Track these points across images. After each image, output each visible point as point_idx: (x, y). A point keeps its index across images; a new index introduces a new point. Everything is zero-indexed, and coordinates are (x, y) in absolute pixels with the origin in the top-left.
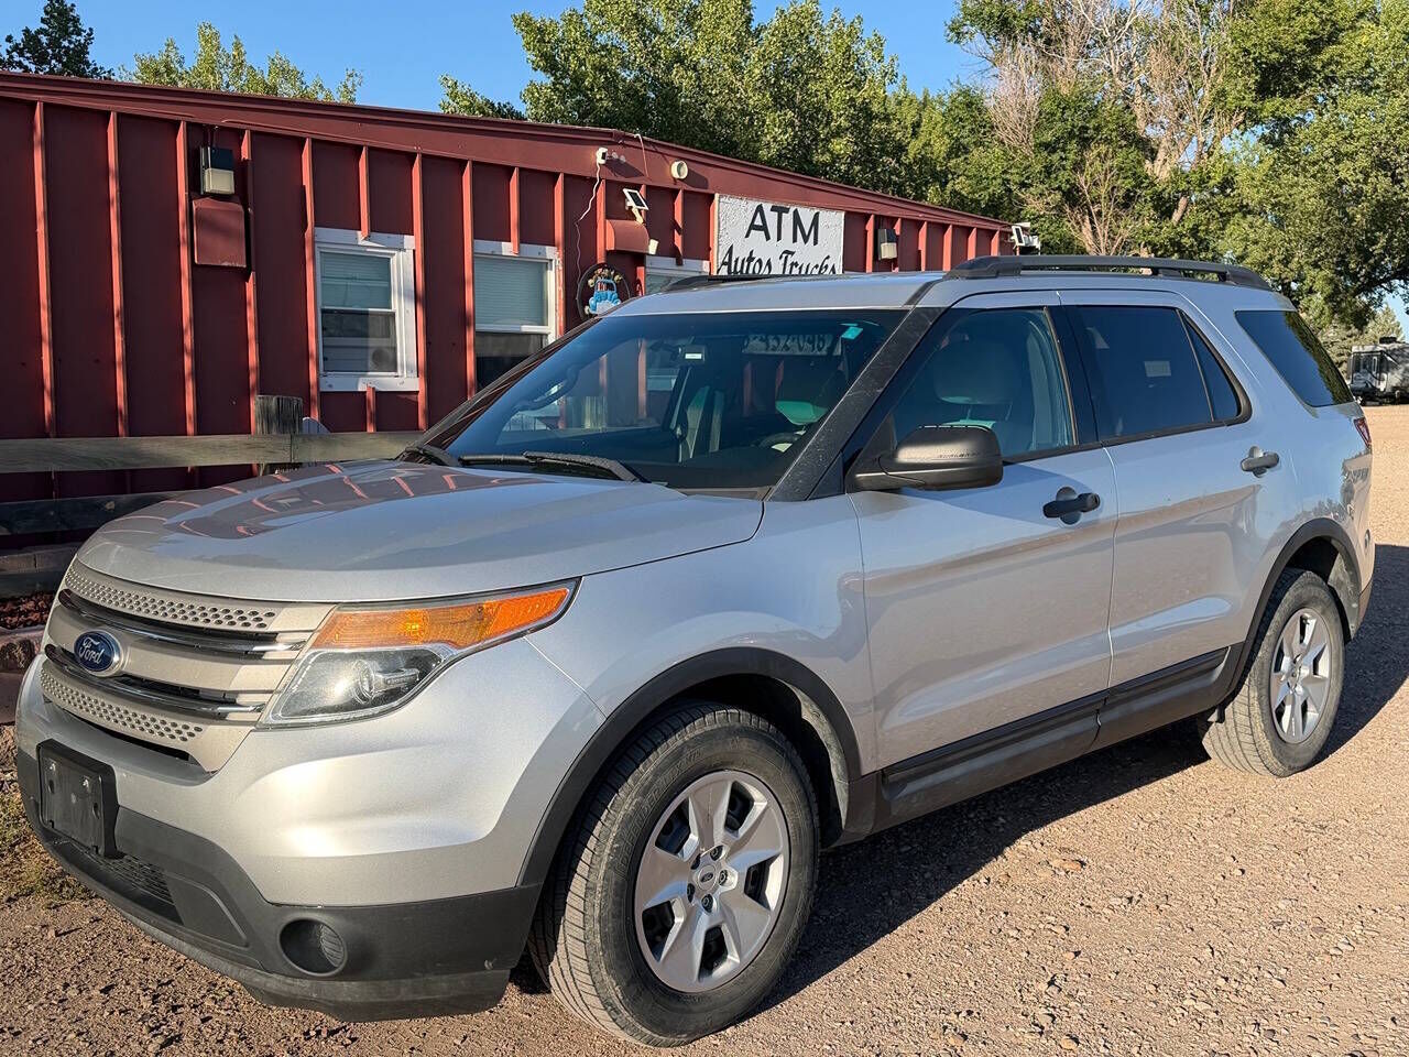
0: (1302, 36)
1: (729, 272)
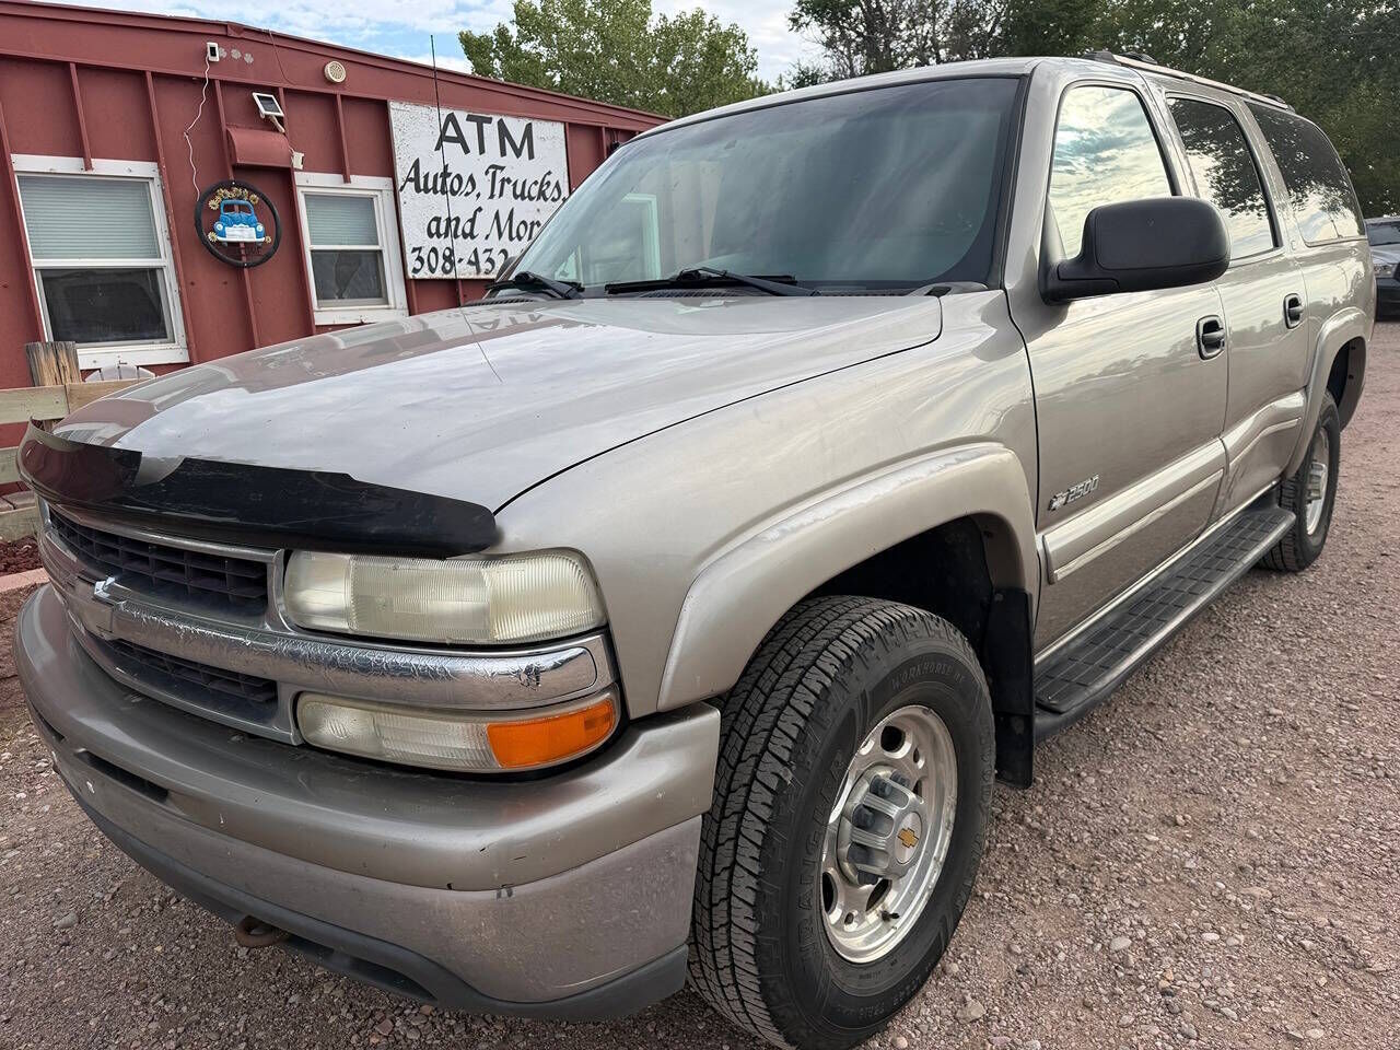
1: (418, 190)
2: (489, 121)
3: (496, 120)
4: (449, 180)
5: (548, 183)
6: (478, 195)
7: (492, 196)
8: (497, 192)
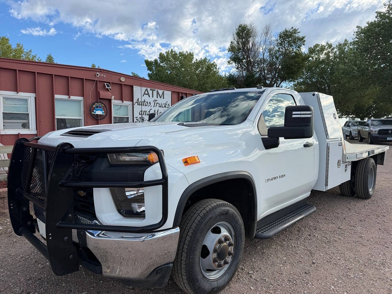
1: (138, 105)
2: (155, 90)
3: (156, 90)
4: (145, 103)
5: (167, 104)
6: (151, 106)
7: (154, 107)
8: (155, 106)
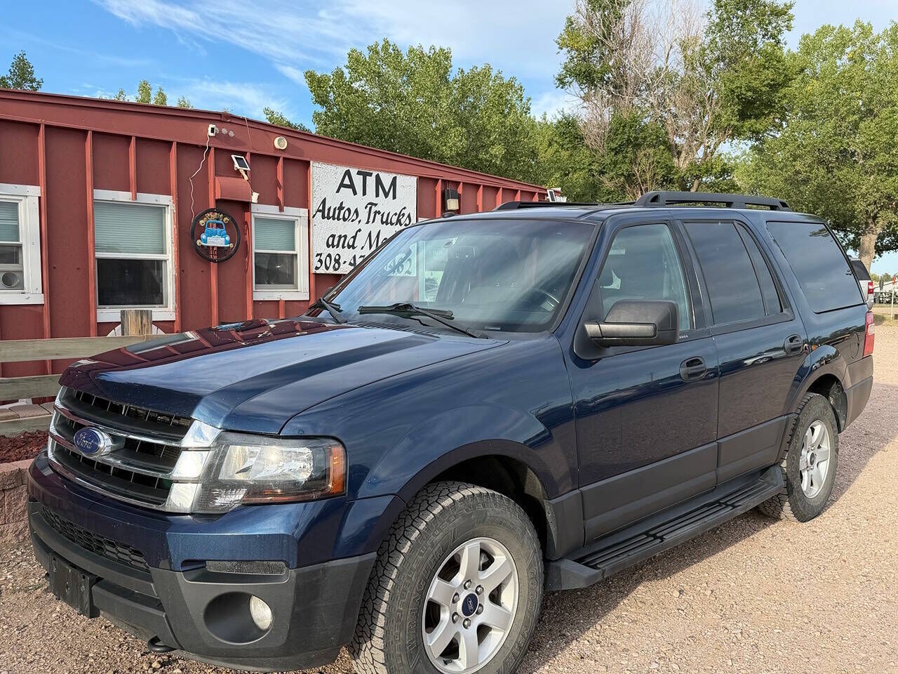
0: (766, 83)
1: (323, 217)
2: (370, 175)
3: (375, 174)
4: (342, 212)
5: (404, 215)
6: (360, 222)
7: (368, 222)
8: (371, 220)
